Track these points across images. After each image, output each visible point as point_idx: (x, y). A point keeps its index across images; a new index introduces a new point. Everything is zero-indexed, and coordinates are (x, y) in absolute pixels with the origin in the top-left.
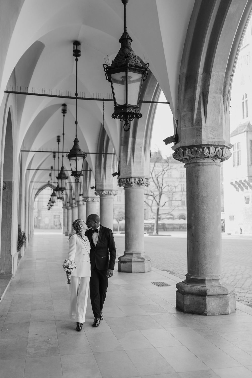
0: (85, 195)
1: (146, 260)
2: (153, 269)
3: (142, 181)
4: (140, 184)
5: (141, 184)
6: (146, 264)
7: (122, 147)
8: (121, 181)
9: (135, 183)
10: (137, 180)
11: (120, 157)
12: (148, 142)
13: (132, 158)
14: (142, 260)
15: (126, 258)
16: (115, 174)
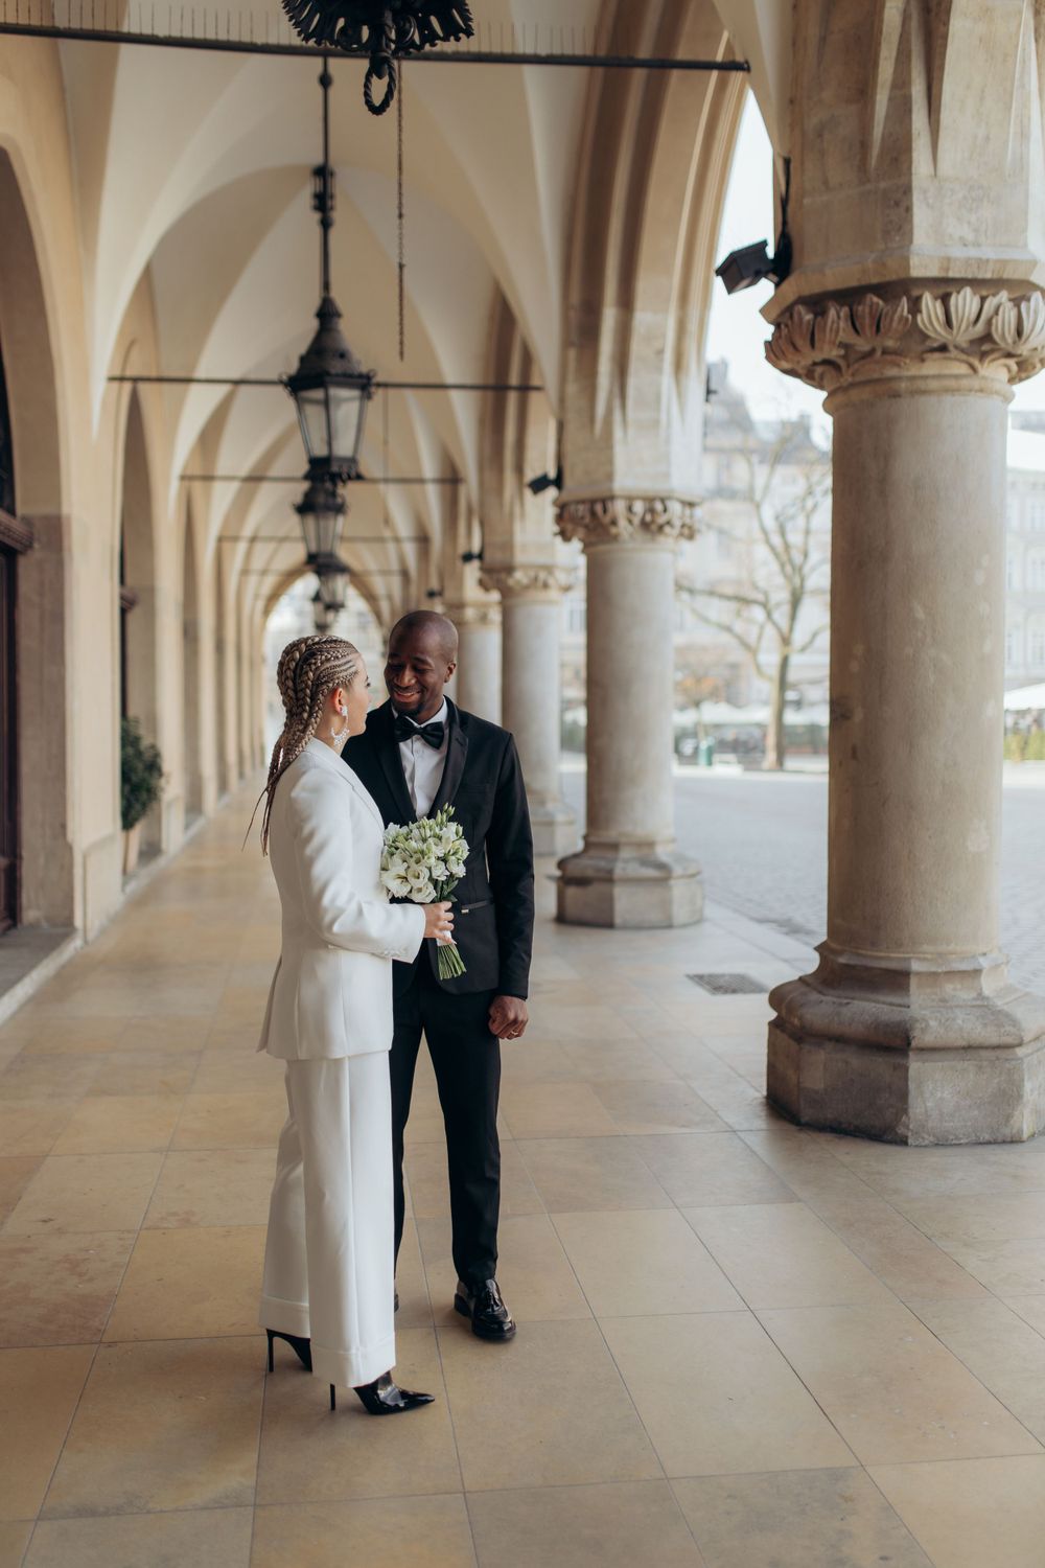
0: (449, 594)
1: (678, 870)
2: (710, 911)
3: (665, 510)
4: (654, 527)
5: (661, 528)
6: (679, 890)
7: (572, 354)
8: (566, 515)
9: (630, 522)
10: (639, 507)
11: (562, 400)
12: (692, 326)
13: (617, 403)
14: (662, 875)
15: (587, 866)
16: (539, 485)
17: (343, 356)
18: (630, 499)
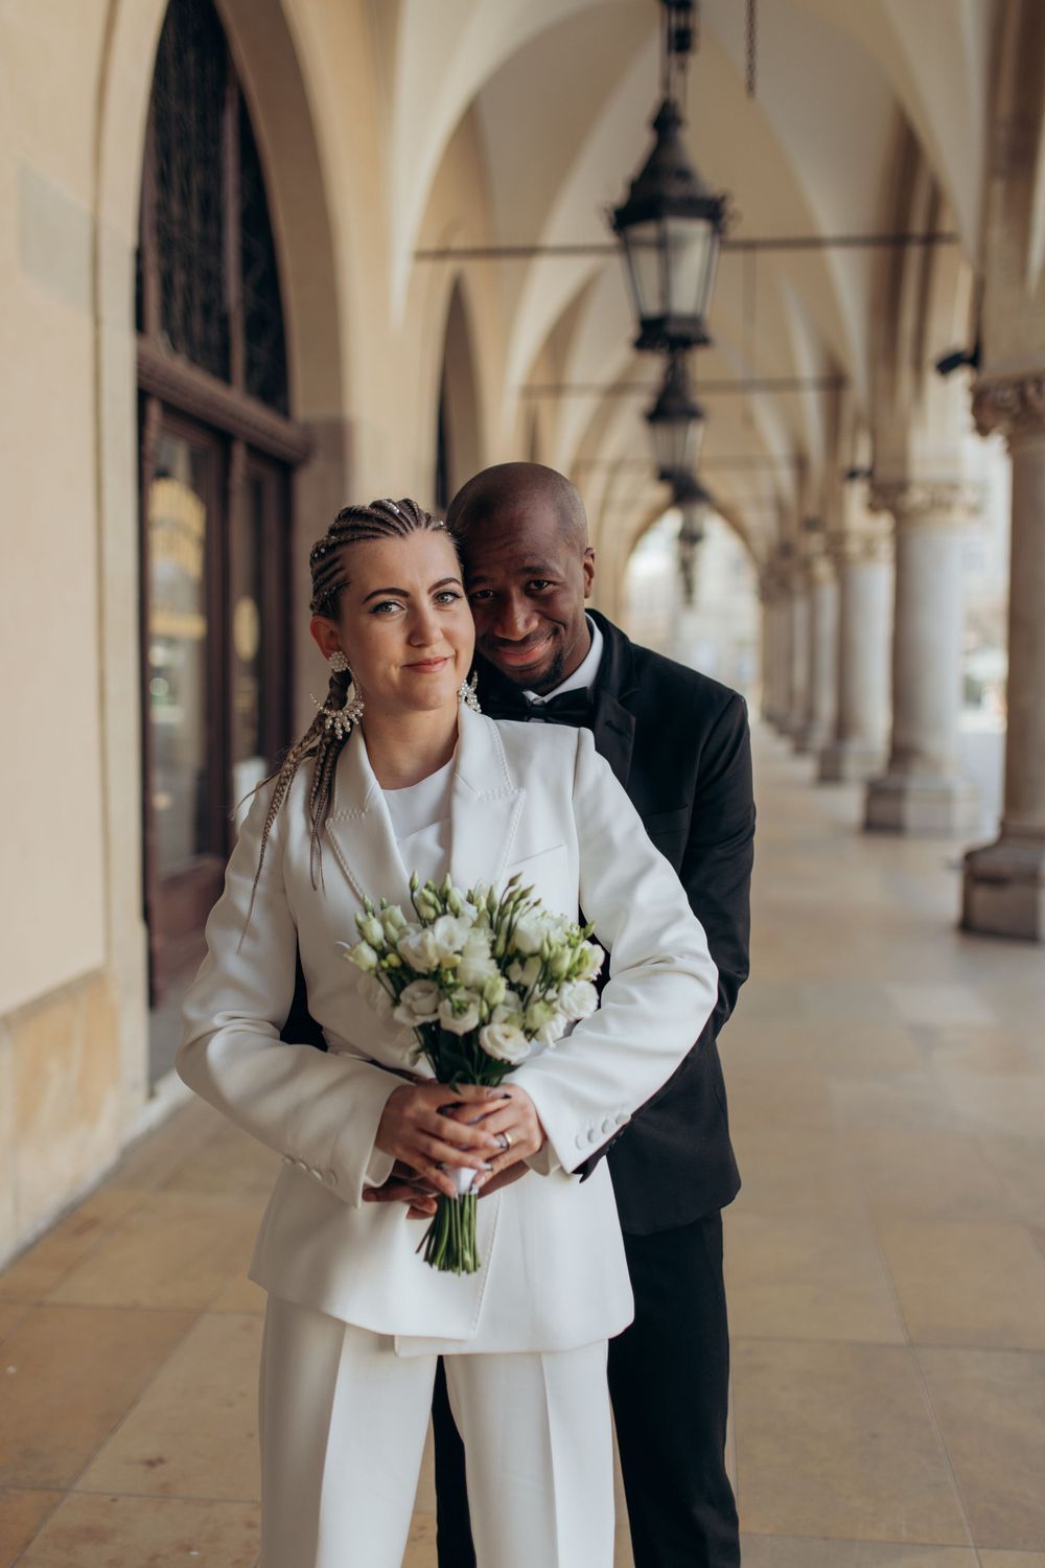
8: (986, 403)
11: (983, 249)
16: (947, 365)
17: (685, 174)
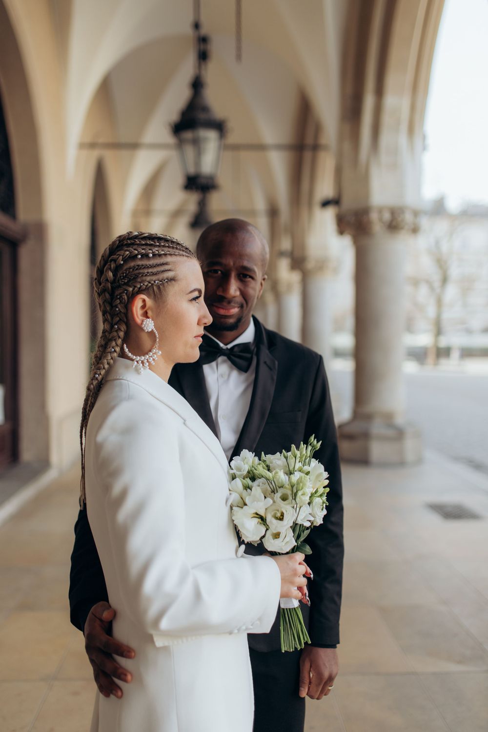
1: (408, 431)
2: (427, 455)
7: (347, 125)
8: (343, 222)
14: (399, 434)
15: (355, 428)
16: (326, 204)
17: (206, 109)
18: (380, 211)
